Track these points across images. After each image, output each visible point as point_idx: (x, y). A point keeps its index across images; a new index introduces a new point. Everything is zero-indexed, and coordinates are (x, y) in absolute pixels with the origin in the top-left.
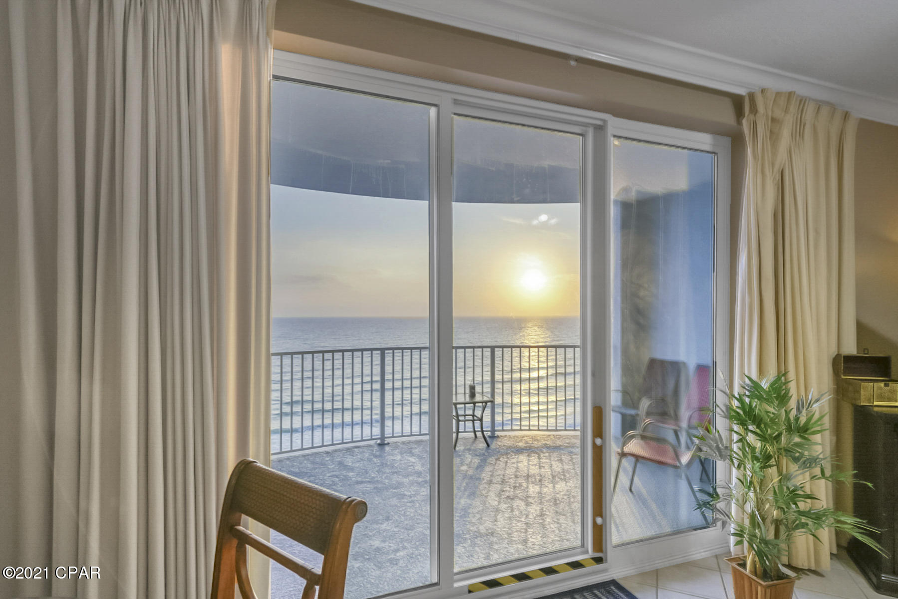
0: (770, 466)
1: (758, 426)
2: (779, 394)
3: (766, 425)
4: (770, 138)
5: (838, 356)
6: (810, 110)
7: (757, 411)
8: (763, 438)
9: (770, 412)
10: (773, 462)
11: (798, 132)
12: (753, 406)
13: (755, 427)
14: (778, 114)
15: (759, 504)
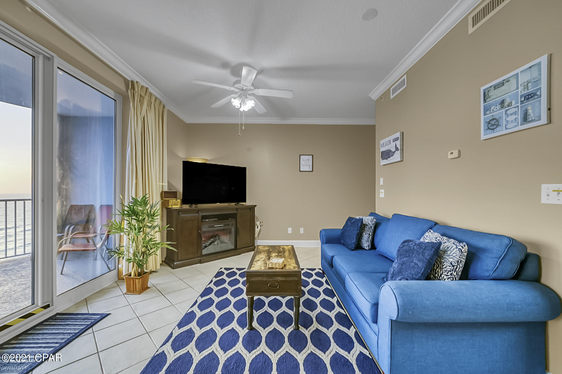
0: (141, 232)
1: (136, 216)
2: (145, 202)
3: (139, 215)
4: (139, 102)
5: (162, 191)
6: (153, 99)
7: (136, 210)
8: (138, 221)
9: (141, 210)
10: (142, 230)
11: (149, 105)
12: (135, 208)
13: (135, 217)
14: (143, 95)
15: (137, 247)
